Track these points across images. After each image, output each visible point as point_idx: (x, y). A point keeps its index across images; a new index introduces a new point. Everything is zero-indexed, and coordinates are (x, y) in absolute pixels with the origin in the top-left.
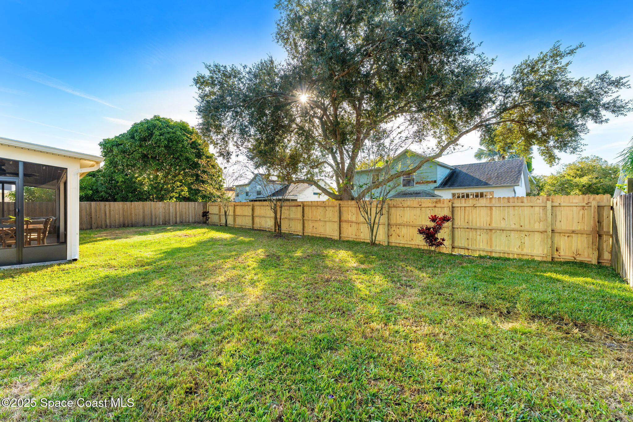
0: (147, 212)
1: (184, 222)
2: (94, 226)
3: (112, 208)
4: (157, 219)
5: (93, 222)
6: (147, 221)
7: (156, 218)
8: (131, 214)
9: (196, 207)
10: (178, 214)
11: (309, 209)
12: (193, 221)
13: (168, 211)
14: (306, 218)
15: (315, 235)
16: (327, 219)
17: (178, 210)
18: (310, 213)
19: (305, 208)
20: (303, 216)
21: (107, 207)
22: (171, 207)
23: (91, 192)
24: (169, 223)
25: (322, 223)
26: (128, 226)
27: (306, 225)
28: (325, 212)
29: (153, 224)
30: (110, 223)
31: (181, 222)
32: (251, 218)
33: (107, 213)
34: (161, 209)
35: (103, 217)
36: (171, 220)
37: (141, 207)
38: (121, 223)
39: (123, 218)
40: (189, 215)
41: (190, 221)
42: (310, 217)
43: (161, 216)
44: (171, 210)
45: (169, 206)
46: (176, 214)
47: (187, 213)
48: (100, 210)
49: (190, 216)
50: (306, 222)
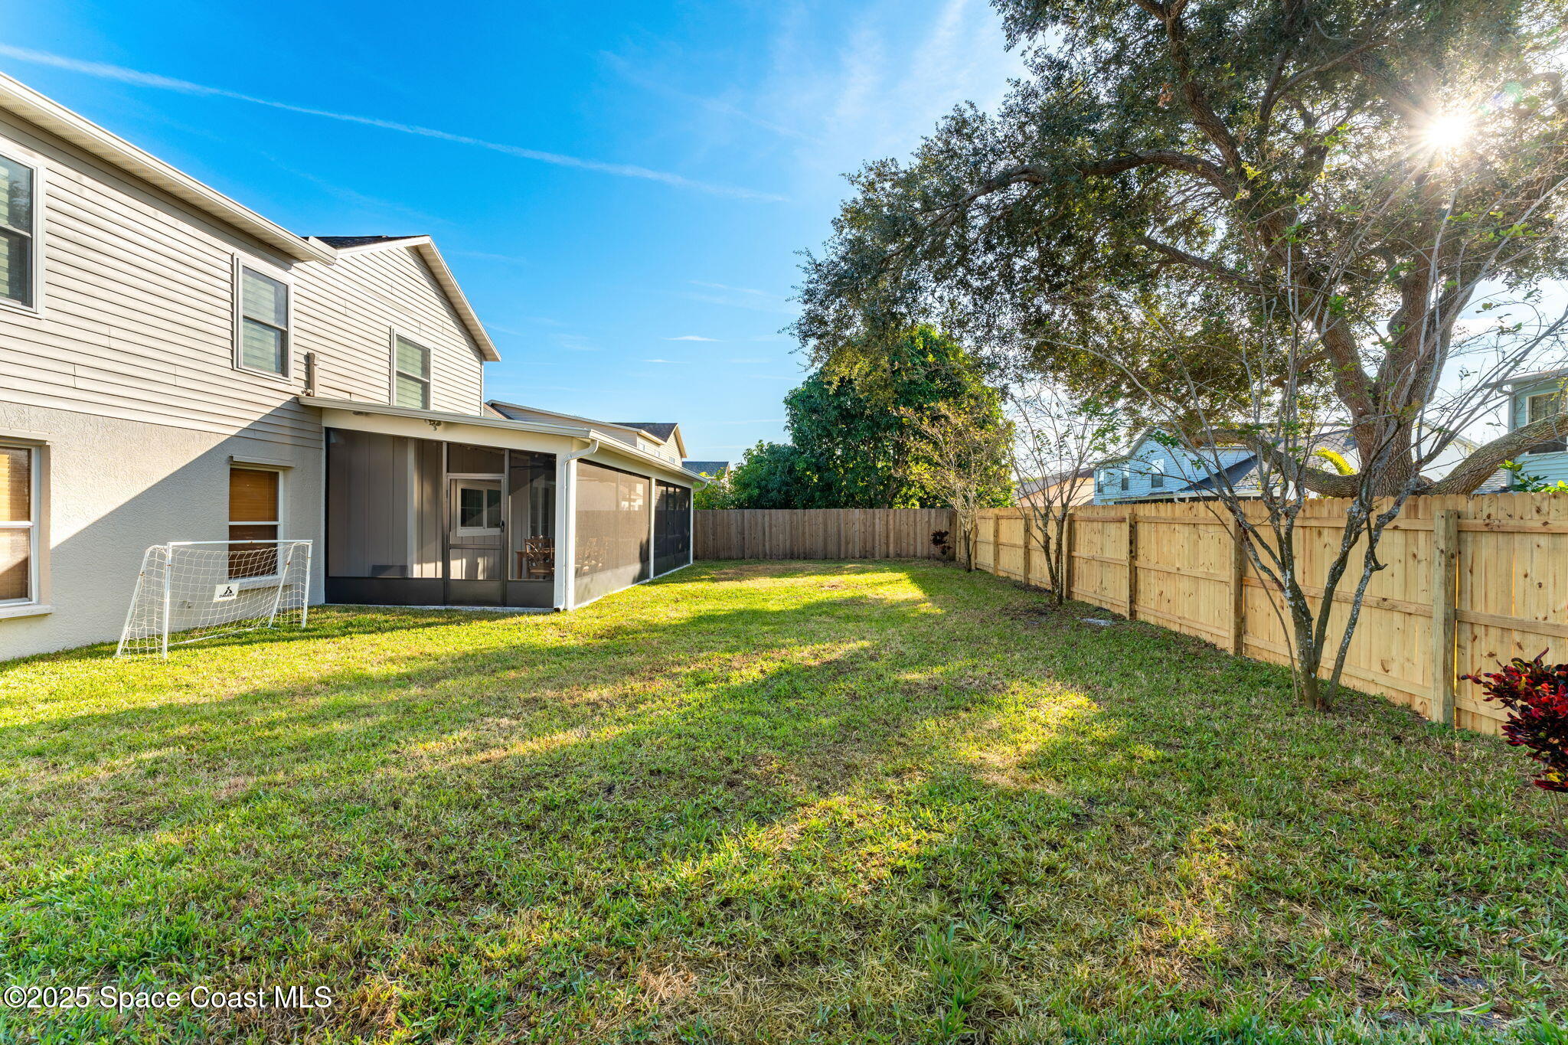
0: (832, 529)
1: (904, 554)
2: (748, 553)
3: (773, 522)
4: (850, 546)
5: (747, 546)
6: (832, 548)
7: (847, 543)
8: (804, 533)
9: (932, 520)
10: (892, 535)
11: (1149, 532)
12: (925, 553)
13: (871, 529)
14: (1141, 562)
15: (1165, 624)
16: (1200, 572)
17: (891, 527)
18: (1154, 546)
19: (1140, 527)
20: (1133, 554)
21: (767, 519)
22: (877, 520)
23: (756, 492)
24: (873, 555)
25: (1185, 585)
26: (798, 558)
27: (1142, 586)
28: (1196, 544)
29: (842, 556)
30: (771, 548)
31: (899, 555)
32: (1021, 552)
33: (767, 529)
34: (857, 525)
35: (761, 538)
36: (877, 549)
37: (821, 519)
38: (788, 551)
39: (791, 541)
40: (915, 541)
41: (919, 554)
42: (1154, 560)
43: (857, 540)
44: (877, 527)
45: (874, 518)
46: (888, 537)
47: (912, 534)
48: (756, 524)
49: (919, 540)
50: (1141, 574)
